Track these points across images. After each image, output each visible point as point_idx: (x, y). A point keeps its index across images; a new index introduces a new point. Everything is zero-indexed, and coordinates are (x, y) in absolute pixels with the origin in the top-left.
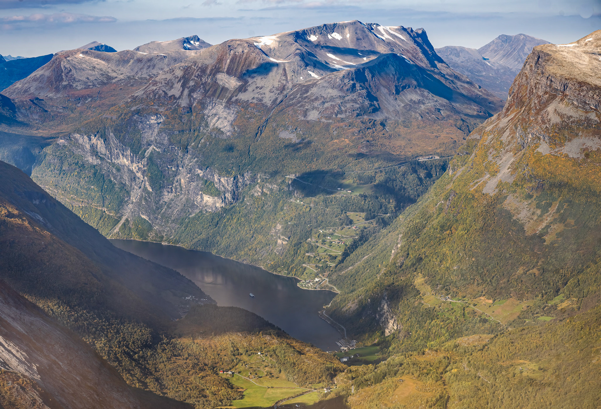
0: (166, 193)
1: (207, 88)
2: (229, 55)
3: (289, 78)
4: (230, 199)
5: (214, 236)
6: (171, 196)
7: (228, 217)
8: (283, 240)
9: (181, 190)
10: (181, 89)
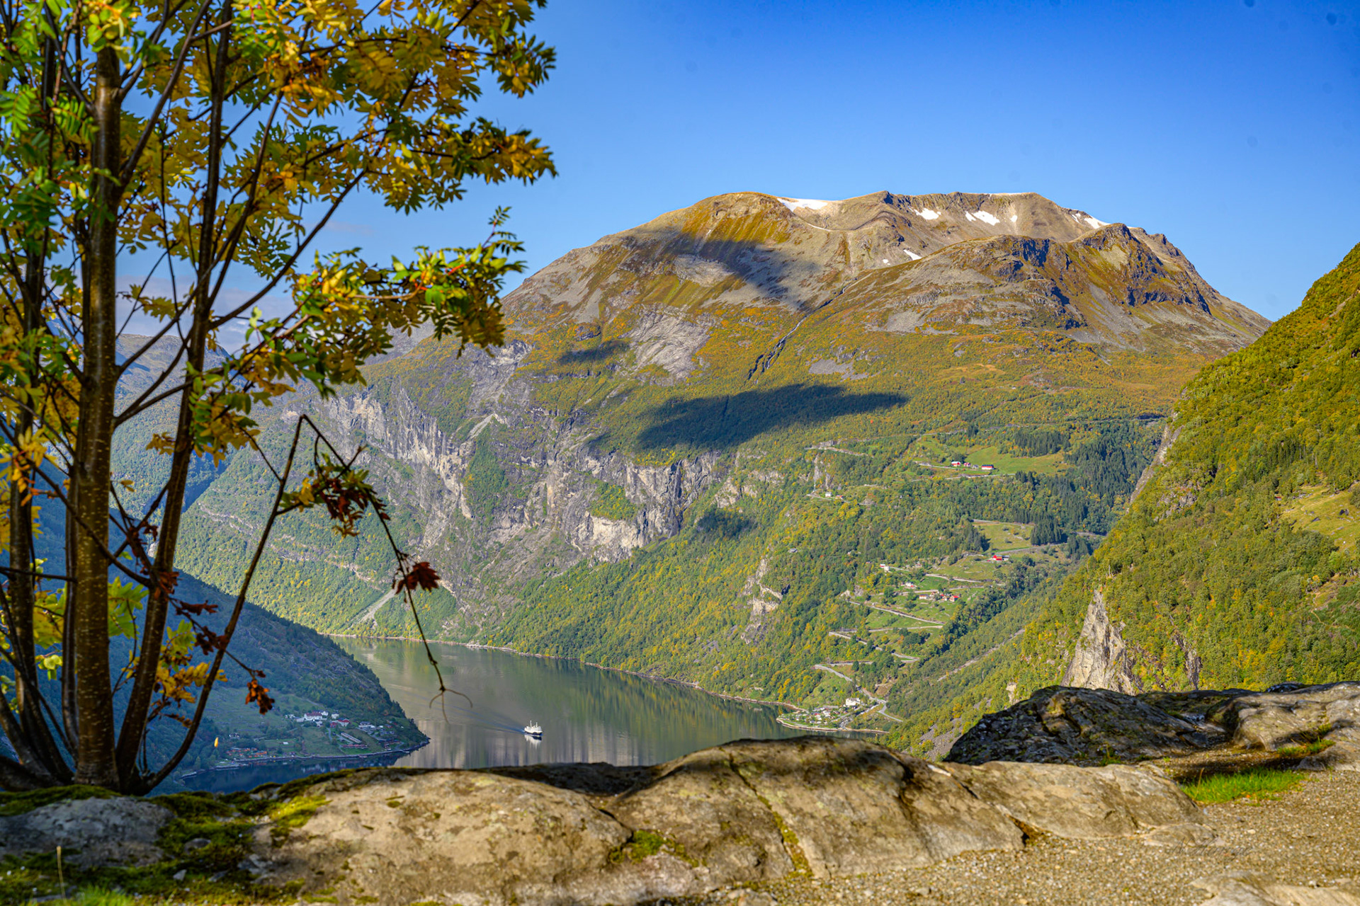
0: (506, 524)
1: (648, 287)
2: (714, 220)
3: (852, 260)
4: (658, 525)
5: (599, 617)
6: (518, 529)
7: (643, 568)
8: (769, 598)
9: (545, 514)
10: (587, 290)
